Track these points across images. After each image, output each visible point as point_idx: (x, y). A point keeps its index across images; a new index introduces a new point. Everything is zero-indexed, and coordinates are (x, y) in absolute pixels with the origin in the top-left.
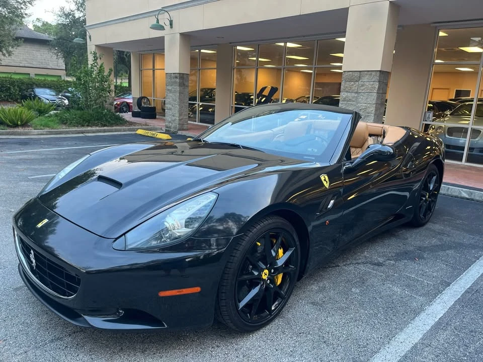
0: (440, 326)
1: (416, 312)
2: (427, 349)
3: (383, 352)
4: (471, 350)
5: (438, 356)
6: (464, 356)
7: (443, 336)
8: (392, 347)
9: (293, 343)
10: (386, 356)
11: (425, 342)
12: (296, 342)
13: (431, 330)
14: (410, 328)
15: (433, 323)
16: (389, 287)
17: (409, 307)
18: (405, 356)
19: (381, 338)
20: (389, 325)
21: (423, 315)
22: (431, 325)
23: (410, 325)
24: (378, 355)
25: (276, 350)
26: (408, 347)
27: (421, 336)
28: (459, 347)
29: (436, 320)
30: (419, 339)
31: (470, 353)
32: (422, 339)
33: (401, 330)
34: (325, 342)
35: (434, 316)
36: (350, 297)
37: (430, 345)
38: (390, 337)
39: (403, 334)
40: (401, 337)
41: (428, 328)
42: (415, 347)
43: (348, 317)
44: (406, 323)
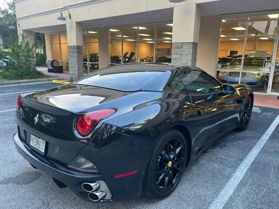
0: (242, 184)
1: (229, 177)
2: (237, 198)
3: (214, 202)
4: (260, 196)
5: (244, 201)
6: (257, 200)
7: (244, 190)
8: (219, 199)
9: (165, 203)
10: (216, 204)
11: (236, 194)
12: (167, 202)
13: (237, 187)
14: (226, 187)
15: (238, 183)
16: (212, 165)
17: (224, 175)
18: (227, 203)
19: (212, 194)
20: (215, 186)
21: (232, 179)
22: (237, 184)
23: (226, 185)
24: (212, 204)
25: (157, 208)
26: (227, 198)
27: (233, 191)
28: (254, 195)
29: (240, 181)
30: (232, 193)
31: (260, 198)
32: (234, 193)
33: (222, 188)
34: (182, 200)
35: (238, 178)
36: (192, 172)
37: (238, 196)
38: (217, 193)
39: (223, 191)
40: (223, 192)
41: (236, 186)
42: (231, 197)
43: (193, 184)
44: (224, 184)
